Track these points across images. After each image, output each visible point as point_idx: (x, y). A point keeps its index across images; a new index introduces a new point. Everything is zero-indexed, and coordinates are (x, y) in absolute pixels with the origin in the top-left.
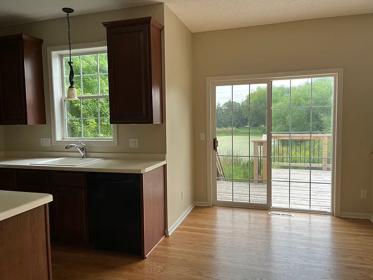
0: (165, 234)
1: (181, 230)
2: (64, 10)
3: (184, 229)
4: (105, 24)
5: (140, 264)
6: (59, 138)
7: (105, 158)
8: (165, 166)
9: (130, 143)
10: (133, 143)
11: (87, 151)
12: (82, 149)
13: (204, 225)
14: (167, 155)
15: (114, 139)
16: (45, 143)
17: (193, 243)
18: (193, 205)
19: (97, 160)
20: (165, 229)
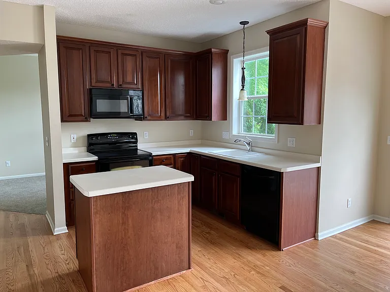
0: (314, 237)
1: (337, 239)
2: (241, 23)
3: (341, 239)
4: (268, 32)
5: (274, 253)
6: (235, 132)
7: (267, 154)
8: (319, 169)
9: (289, 142)
10: (291, 143)
11: (252, 146)
12: (249, 144)
13: (367, 241)
14: (322, 158)
15: (275, 137)
16: (225, 136)
17: (340, 254)
18: (369, 218)
19: (258, 154)
20: (315, 232)
